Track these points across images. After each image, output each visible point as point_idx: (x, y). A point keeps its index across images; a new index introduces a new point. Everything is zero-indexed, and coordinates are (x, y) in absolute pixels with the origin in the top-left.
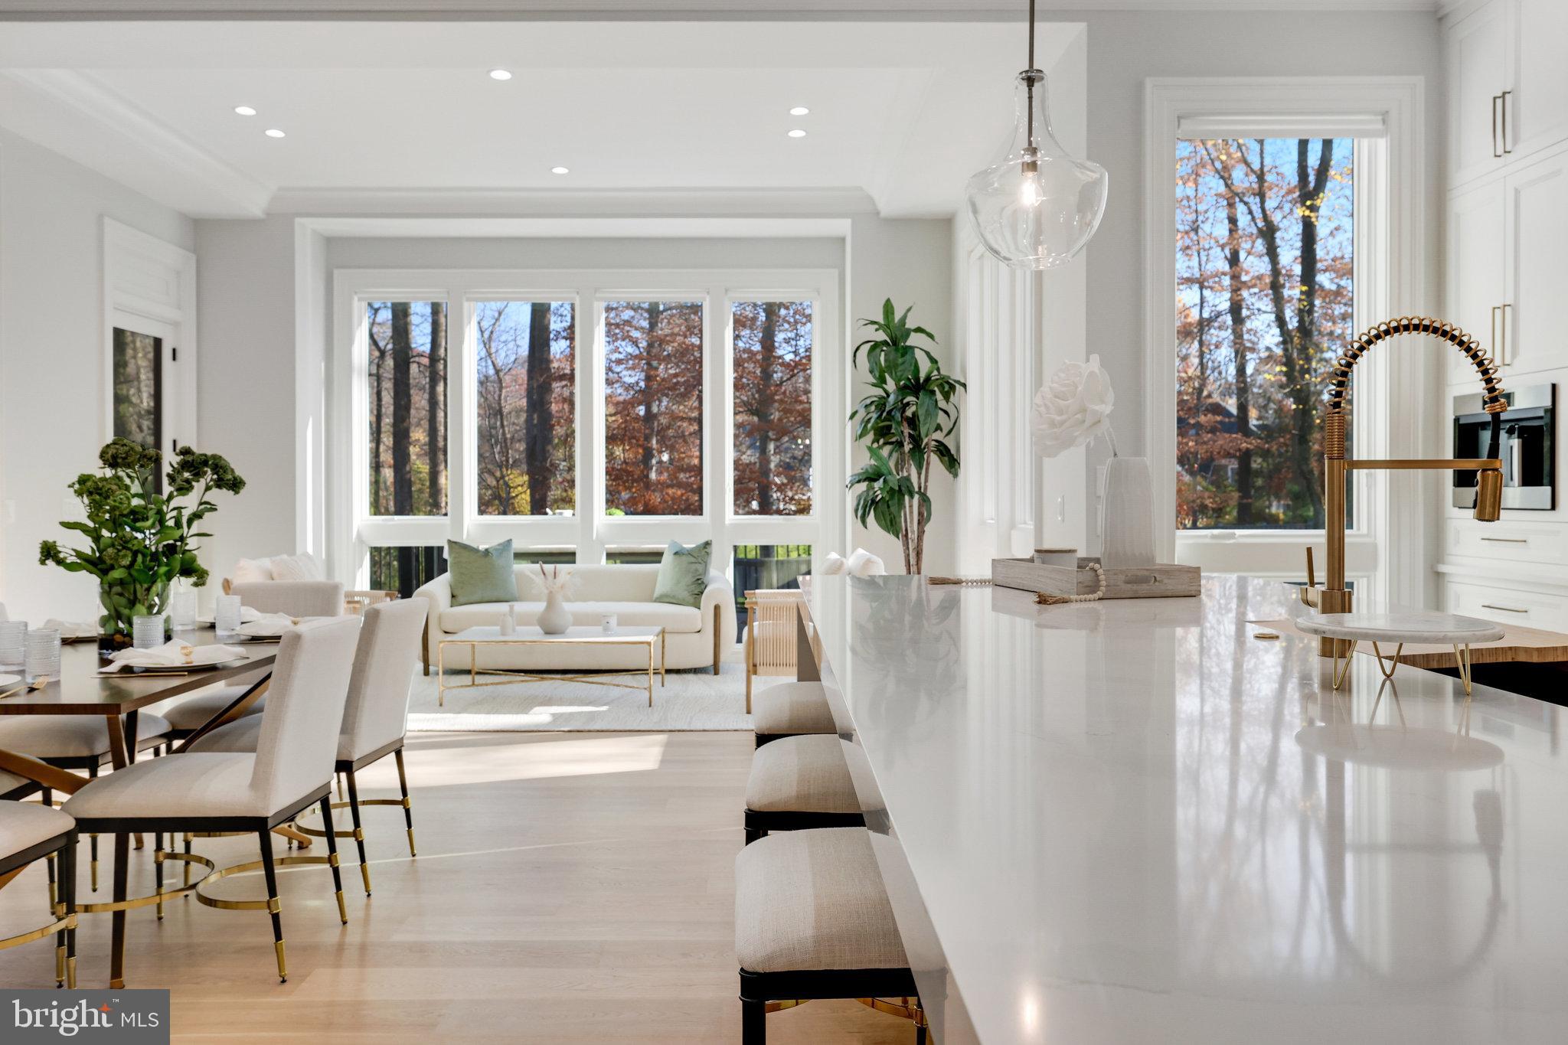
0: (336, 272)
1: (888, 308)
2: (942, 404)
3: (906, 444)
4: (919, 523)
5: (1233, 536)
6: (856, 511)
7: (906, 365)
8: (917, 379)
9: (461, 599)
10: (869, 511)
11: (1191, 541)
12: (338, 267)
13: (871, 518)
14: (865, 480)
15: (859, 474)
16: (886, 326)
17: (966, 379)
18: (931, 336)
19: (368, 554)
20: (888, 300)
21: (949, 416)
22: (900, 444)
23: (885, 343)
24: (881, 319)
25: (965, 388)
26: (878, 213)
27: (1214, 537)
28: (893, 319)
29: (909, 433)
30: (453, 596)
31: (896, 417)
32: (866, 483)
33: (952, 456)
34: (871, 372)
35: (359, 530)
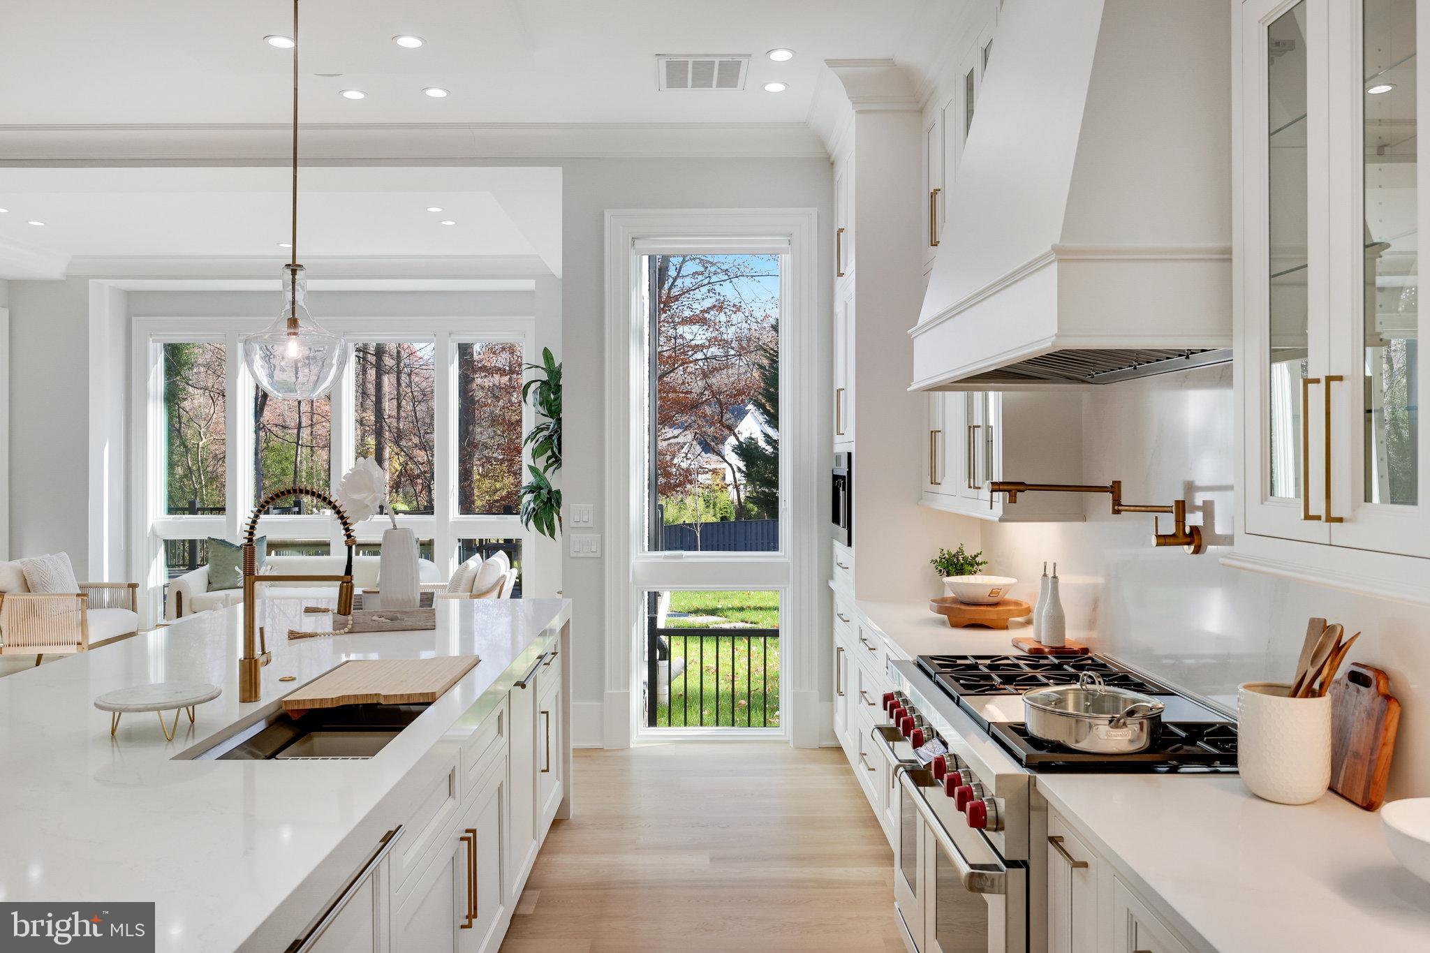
0: (134, 319)
1: (547, 355)
5: (681, 557)
9: (215, 586)
10: (531, 517)
11: (647, 561)
12: (136, 316)
14: (529, 492)
15: (526, 488)
16: (547, 369)
19: (163, 546)
20: (546, 349)
23: (547, 382)
24: (542, 364)
27: (666, 557)
28: (553, 363)
30: (210, 583)
32: (530, 495)
34: (541, 404)
35: (153, 528)
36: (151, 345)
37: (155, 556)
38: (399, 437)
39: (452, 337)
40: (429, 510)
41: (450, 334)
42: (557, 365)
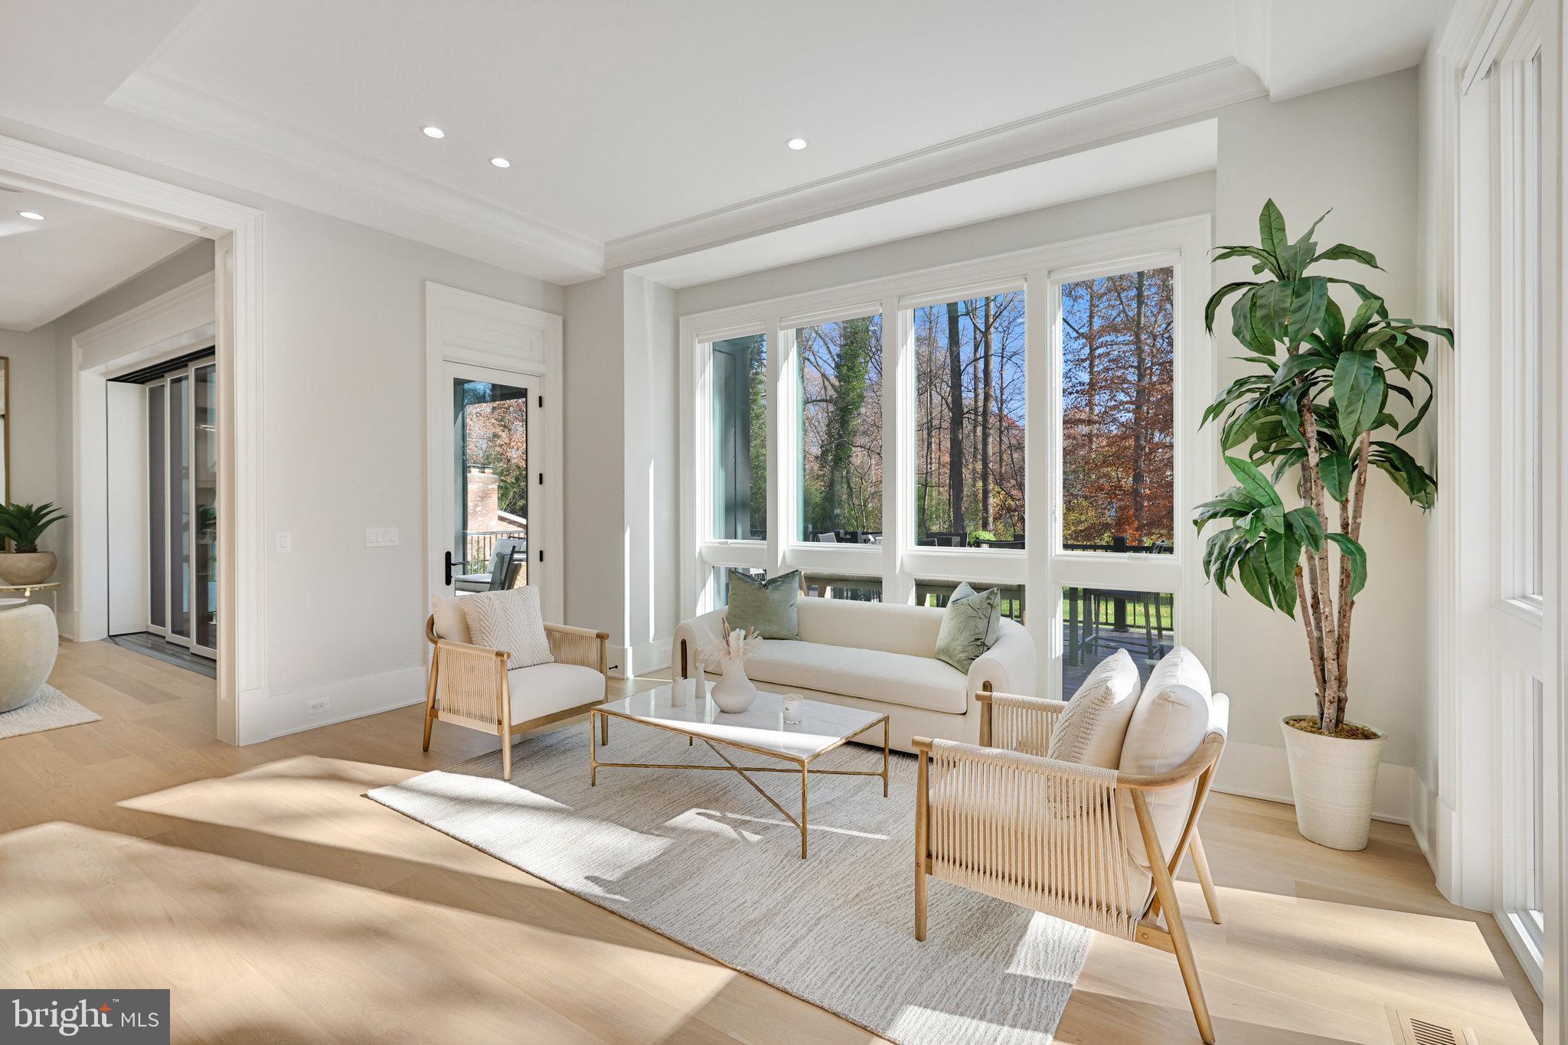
1: (1271, 219)
2: (1395, 377)
3: (1311, 451)
4: (1342, 587)
6: (1207, 563)
7: (1306, 310)
8: (1335, 332)
10: (1232, 564)
12: (683, 314)
13: (1234, 583)
14: (1225, 514)
15: (1213, 504)
16: (1270, 256)
17: (1452, 325)
18: (1368, 259)
20: (1270, 205)
21: (1410, 398)
22: (1303, 453)
23: (1270, 284)
24: (1256, 241)
25: (1452, 344)
26: (1267, 95)
28: (1284, 239)
29: (1319, 433)
31: (1288, 407)
33: (1420, 469)
34: (1237, 333)
35: (700, 552)
36: (698, 348)
37: (704, 586)
38: (1000, 480)
39: (1054, 276)
40: (1018, 542)
41: (1050, 272)
42: (1292, 240)
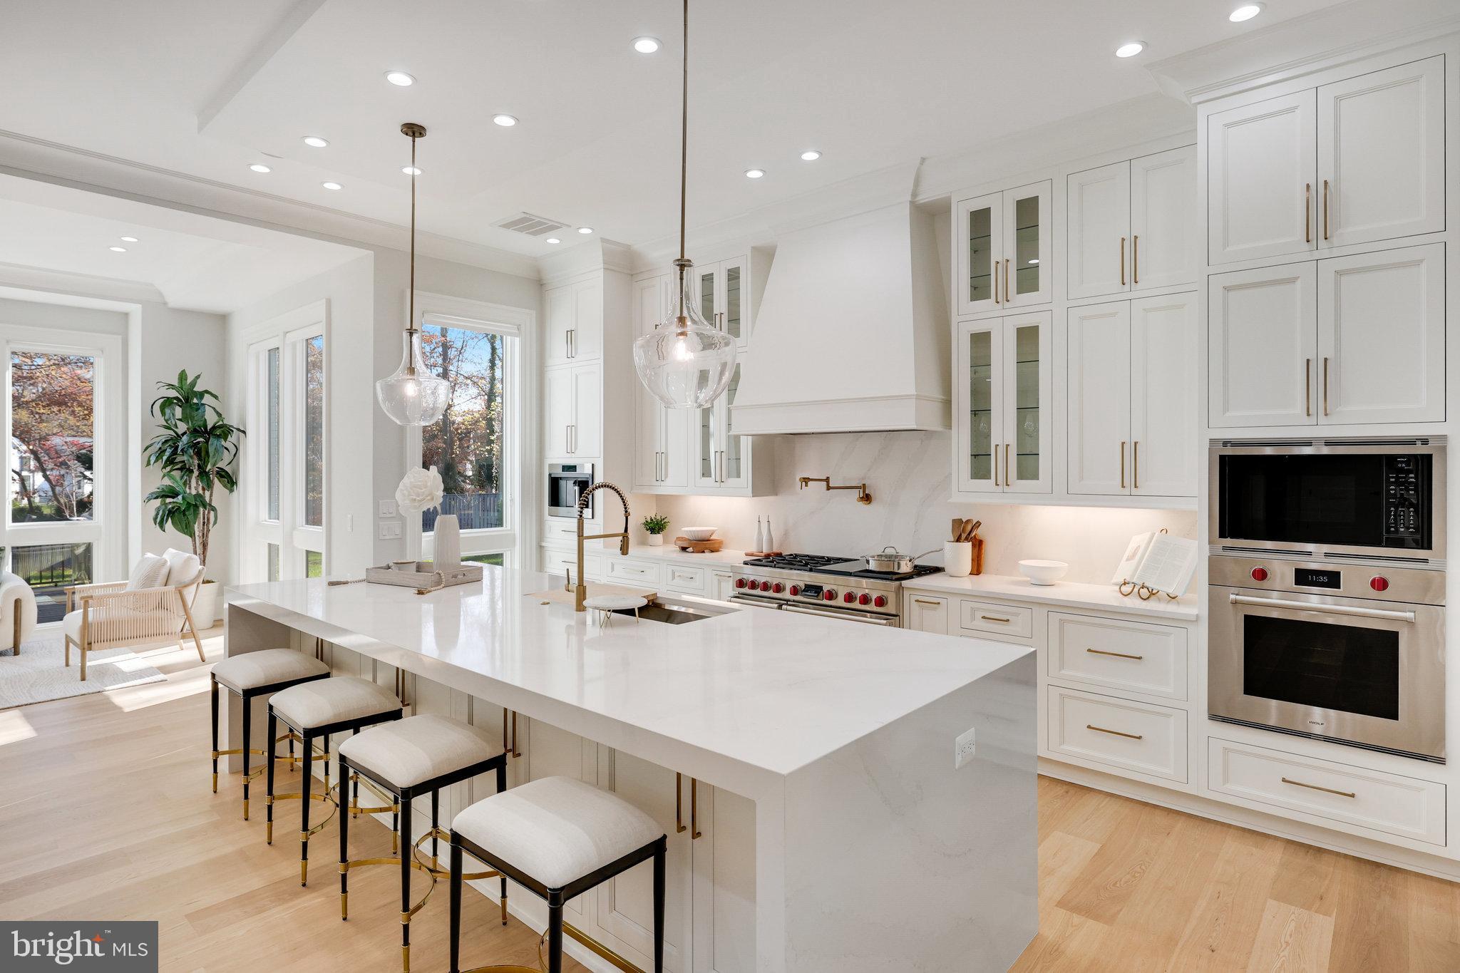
1: (183, 376)
2: (223, 443)
3: (194, 470)
6: (154, 519)
8: (206, 427)
10: (165, 521)
14: (161, 497)
15: (156, 493)
16: (179, 388)
17: (245, 427)
18: (216, 397)
20: (184, 371)
21: (229, 451)
22: (191, 471)
23: (177, 398)
24: (176, 384)
25: (243, 433)
26: (165, 304)
28: (186, 383)
29: (198, 463)
31: (189, 452)
32: (159, 500)
33: (232, 479)
34: (167, 419)
